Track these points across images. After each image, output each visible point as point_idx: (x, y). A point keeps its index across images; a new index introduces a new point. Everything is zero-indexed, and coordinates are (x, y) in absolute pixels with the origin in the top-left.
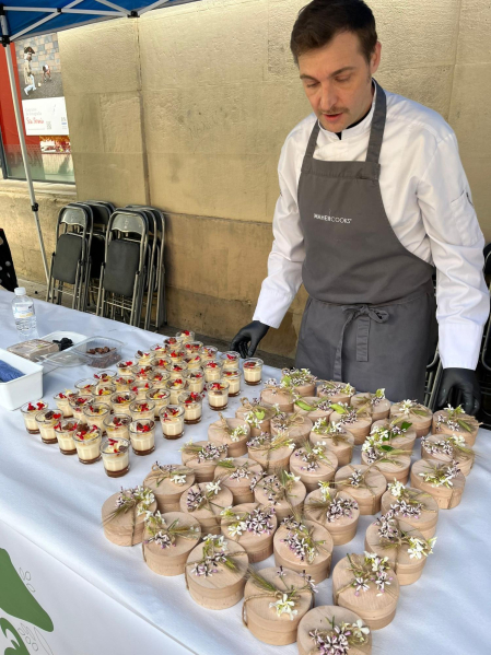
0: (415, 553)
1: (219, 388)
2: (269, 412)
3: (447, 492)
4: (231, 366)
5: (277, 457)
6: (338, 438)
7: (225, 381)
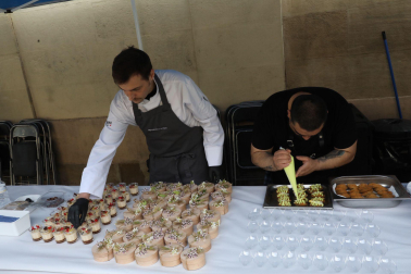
0: (214, 226)
1: (122, 199)
2: (148, 201)
3: (222, 208)
4: (123, 189)
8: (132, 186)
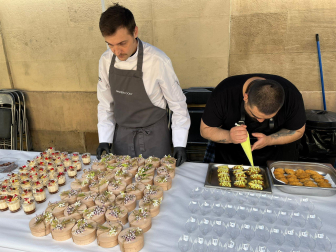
0: (156, 204)
1: (72, 168)
2: (96, 173)
3: (166, 184)
4: (76, 159)
5: (102, 188)
6: (126, 175)
7: (74, 165)
8: (85, 156)
